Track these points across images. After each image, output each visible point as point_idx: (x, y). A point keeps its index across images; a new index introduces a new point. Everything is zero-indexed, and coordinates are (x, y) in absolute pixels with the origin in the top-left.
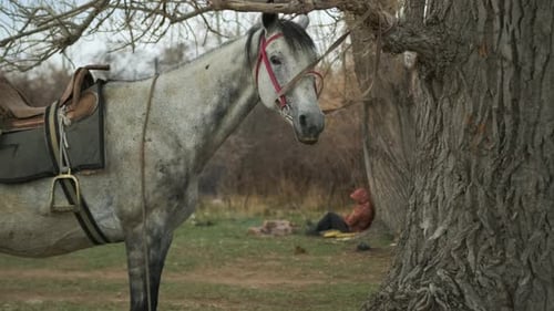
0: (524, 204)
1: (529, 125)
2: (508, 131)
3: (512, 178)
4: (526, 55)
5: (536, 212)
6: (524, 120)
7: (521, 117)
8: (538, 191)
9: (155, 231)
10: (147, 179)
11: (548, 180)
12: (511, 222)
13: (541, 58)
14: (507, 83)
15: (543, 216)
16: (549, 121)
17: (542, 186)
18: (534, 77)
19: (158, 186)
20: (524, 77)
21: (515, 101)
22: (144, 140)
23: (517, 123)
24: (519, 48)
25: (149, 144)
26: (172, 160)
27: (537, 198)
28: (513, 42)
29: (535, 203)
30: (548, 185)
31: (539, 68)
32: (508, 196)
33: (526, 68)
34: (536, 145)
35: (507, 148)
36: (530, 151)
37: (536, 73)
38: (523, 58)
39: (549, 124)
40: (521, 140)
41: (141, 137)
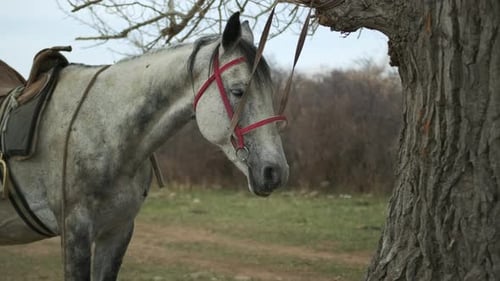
0: (463, 229)
1: (471, 125)
2: (449, 131)
3: (452, 195)
4: (468, 30)
5: (475, 242)
6: (466, 117)
7: (463, 114)
8: (481, 215)
9: (77, 228)
10: (68, 171)
11: (491, 199)
12: (447, 252)
13: (486, 35)
14: (447, 68)
15: (483, 248)
16: (495, 119)
17: (485, 207)
18: (478, 60)
19: (76, 180)
20: (466, 60)
21: (456, 92)
22: (70, 130)
23: (458, 121)
24: (461, 20)
25: (73, 133)
26: (91, 155)
27: (480, 223)
28: (454, 13)
29: (477, 229)
30: (492, 206)
31: (483, 47)
32: (447, 217)
33: (468, 48)
34: (480, 152)
35: (448, 154)
36: (473, 160)
37: (480, 55)
38: (464, 33)
39: (494, 124)
40: (462, 145)
41: (68, 126)
